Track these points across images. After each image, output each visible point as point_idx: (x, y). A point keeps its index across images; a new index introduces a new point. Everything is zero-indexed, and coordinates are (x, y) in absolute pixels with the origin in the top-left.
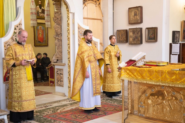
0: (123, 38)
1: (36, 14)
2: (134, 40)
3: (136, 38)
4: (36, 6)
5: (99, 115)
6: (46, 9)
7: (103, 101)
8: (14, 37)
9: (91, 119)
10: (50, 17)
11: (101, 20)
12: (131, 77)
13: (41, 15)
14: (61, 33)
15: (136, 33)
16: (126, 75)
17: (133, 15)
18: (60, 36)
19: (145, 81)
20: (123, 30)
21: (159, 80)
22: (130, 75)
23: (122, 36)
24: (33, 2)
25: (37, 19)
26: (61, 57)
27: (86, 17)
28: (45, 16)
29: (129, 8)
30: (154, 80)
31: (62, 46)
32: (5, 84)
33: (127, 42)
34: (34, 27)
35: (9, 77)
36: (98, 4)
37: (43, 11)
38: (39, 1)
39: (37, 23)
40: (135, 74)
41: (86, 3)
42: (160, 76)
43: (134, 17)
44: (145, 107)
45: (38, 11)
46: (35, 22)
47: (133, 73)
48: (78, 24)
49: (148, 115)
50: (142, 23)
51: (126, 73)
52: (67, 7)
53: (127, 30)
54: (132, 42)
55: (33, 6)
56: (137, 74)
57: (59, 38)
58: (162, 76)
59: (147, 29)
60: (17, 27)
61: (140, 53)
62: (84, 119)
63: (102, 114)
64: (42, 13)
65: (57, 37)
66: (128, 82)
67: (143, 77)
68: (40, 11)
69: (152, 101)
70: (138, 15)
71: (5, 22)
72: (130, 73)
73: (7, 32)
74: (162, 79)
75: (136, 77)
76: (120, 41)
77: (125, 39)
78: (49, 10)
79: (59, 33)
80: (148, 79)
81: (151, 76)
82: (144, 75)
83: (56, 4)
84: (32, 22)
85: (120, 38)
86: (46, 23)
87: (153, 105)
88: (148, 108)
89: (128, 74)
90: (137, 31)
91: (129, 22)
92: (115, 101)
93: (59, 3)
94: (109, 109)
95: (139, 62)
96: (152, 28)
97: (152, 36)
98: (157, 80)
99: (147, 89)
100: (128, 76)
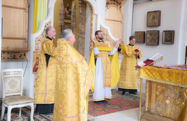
0: (140, 39)
1: (63, 15)
2: (151, 41)
3: (153, 39)
4: (64, 8)
5: (116, 109)
6: (72, 11)
7: (119, 96)
8: (44, 33)
9: (108, 112)
10: (75, 18)
11: (121, 22)
12: (149, 76)
13: (68, 16)
14: (84, 31)
15: (153, 35)
16: (144, 74)
17: (151, 18)
18: (83, 34)
19: (164, 81)
20: (141, 32)
21: (179, 82)
22: (149, 75)
23: (140, 37)
24: (62, 4)
25: (65, 19)
26: (83, 53)
27: (108, 18)
28: (72, 17)
29: (148, 12)
30: (173, 81)
31: (84, 43)
32: (34, 74)
33: (144, 43)
34: (61, 26)
35: (37, 68)
36: (119, 8)
37: (70, 13)
38: (68, 4)
39: (65, 23)
40: (154, 74)
41: (108, 6)
42: (180, 78)
43: (152, 21)
44: (163, 106)
45: (66, 13)
46: (63, 22)
47: (152, 73)
48: (100, 24)
49: (166, 115)
50: (160, 26)
51: (145, 72)
52: (92, 9)
53: (144, 32)
54: (149, 44)
55: (62, 8)
56: (156, 74)
57: (83, 37)
58: (182, 78)
59: (164, 32)
60: (47, 24)
61: (158, 54)
62: (102, 112)
63: (118, 108)
64: (69, 14)
65: (80, 36)
66: (147, 81)
67: (162, 78)
68: (68, 12)
69: (170, 101)
70: (157, 18)
71: (38, 20)
72: (149, 73)
73: (39, 29)
74: (182, 81)
75: (155, 77)
76: (137, 42)
77: (143, 40)
78: (75, 12)
79: (83, 32)
80: (168, 79)
81: (170, 77)
82: (163, 75)
83: (82, 6)
84: (59, 22)
85: (138, 39)
86: (72, 23)
87: (171, 105)
88: (165, 107)
89: (147, 73)
90: (154, 33)
91: (147, 24)
92: (130, 97)
93: (84, 5)
94: (124, 104)
95: (156, 62)
96: (169, 31)
97: (169, 38)
98: (177, 81)
99: (166, 89)
100: (146, 75)
